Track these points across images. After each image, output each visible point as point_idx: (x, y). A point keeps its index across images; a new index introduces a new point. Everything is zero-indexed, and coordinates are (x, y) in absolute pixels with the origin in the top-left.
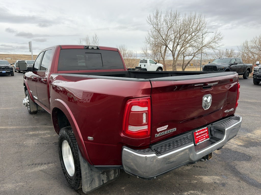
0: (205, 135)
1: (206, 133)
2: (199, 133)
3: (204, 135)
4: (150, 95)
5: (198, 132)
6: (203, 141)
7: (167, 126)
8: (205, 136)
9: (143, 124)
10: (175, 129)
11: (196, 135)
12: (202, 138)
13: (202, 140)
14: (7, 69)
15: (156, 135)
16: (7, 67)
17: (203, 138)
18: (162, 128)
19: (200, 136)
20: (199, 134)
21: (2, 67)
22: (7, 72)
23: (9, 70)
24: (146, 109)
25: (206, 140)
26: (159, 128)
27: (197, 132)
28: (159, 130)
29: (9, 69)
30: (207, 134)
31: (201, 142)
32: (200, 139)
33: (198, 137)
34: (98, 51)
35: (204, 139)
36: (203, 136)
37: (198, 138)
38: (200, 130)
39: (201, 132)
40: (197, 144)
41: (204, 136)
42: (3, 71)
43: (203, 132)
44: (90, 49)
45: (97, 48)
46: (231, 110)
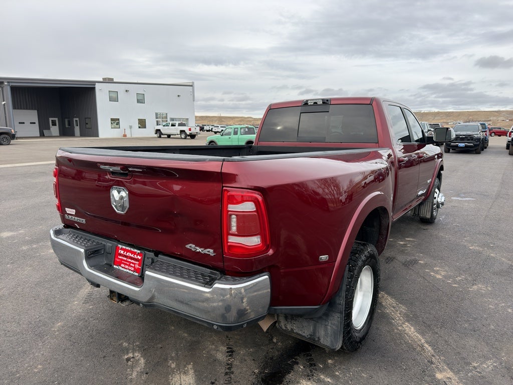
0: (134, 264)
1: (138, 263)
2: (125, 252)
3: (132, 261)
5: (124, 250)
6: (125, 270)
8: (133, 265)
10: (84, 221)
11: (119, 252)
12: (127, 265)
13: (127, 267)
14: (469, 140)
16: (470, 135)
17: (129, 266)
19: (125, 259)
20: (125, 254)
21: (461, 135)
22: (466, 146)
23: (472, 142)
25: (132, 272)
27: (121, 248)
28: (67, 210)
29: (472, 140)
30: (138, 265)
31: (122, 269)
32: (125, 264)
33: (120, 257)
34: (324, 108)
35: (130, 268)
36: (130, 262)
37: (120, 259)
38: (127, 248)
39: (128, 253)
40: (114, 266)
41: (133, 263)
42: (459, 144)
43: (132, 256)
44: (311, 105)
45: (323, 103)
46: (206, 251)
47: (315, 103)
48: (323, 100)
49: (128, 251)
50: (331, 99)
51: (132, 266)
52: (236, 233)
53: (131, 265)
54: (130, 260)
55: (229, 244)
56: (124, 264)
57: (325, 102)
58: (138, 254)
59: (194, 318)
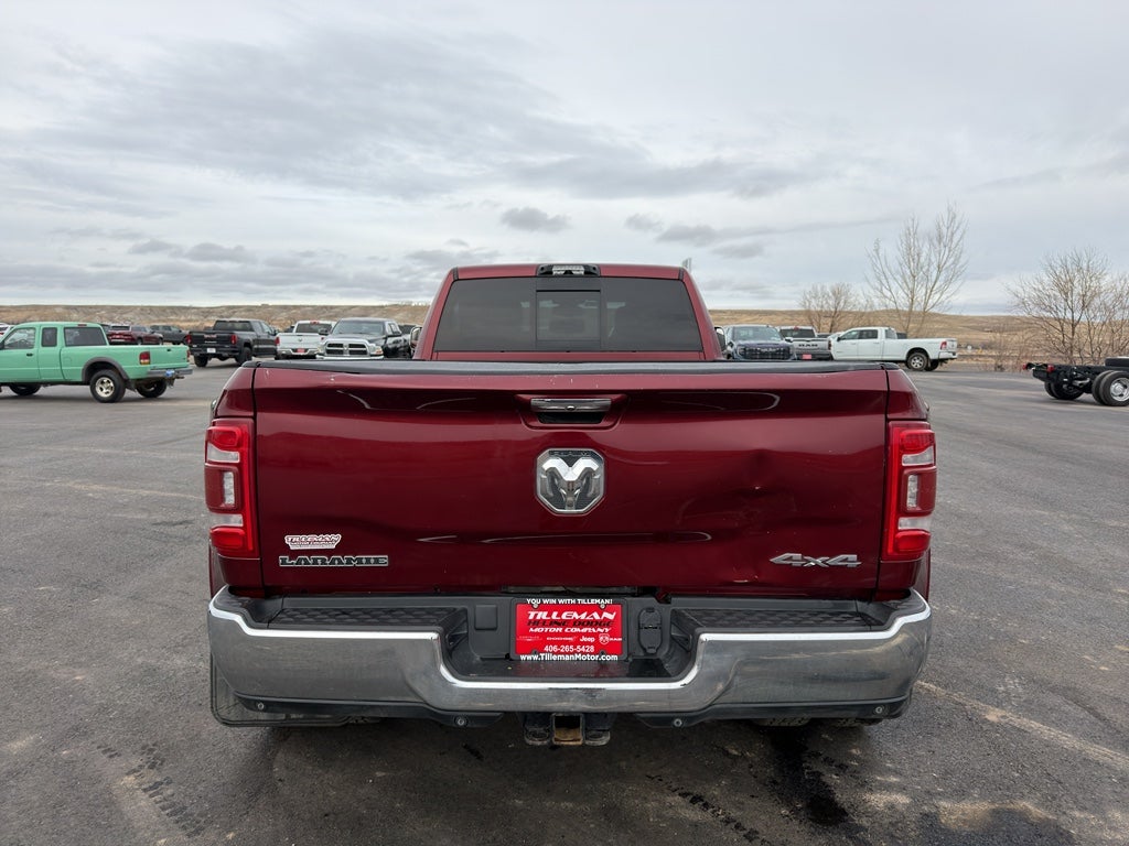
0: (596, 635)
1: (607, 630)
2: (555, 614)
3: (585, 630)
4: (251, 414)
6: (567, 657)
7: (337, 538)
8: (592, 640)
9: (223, 505)
10: (384, 560)
11: (531, 617)
12: (567, 643)
13: (566, 648)
15: (284, 560)
17: (574, 644)
18: (310, 537)
19: (557, 630)
20: (554, 617)
24: (233, 457)
25: (591, 657)
26: (296, 538)
27: (535, 606)
28: (295, 542)
30: (612, 634)
31: (554, 657)
32: (559, 644)
33: (537, 630)
34: (591, 283)
35: (581, 649)
36: (579, 635)
37: (537, 634)
38: (561, 601)
39: (565, 614)
40: (523, 657)
41: (587, 635)
43: (583, 616)
44: (557, 276)
45: (586, 273)
46: (836, 560)
47: (568, 273)
48: (586, 266)
49: (561, 609)
50: (600, 266)
51: (589, 643)
52: (919, 509)
53: (584, 639)
54: (577, 630)
55: (900, 534)
56: (553, 643)
57: (590, 271)
58: (608, 609)
59: (814, 707)
